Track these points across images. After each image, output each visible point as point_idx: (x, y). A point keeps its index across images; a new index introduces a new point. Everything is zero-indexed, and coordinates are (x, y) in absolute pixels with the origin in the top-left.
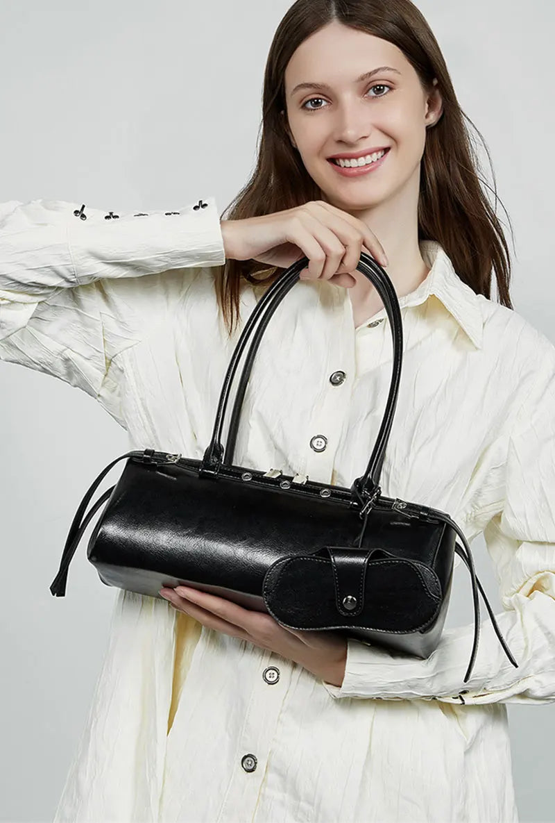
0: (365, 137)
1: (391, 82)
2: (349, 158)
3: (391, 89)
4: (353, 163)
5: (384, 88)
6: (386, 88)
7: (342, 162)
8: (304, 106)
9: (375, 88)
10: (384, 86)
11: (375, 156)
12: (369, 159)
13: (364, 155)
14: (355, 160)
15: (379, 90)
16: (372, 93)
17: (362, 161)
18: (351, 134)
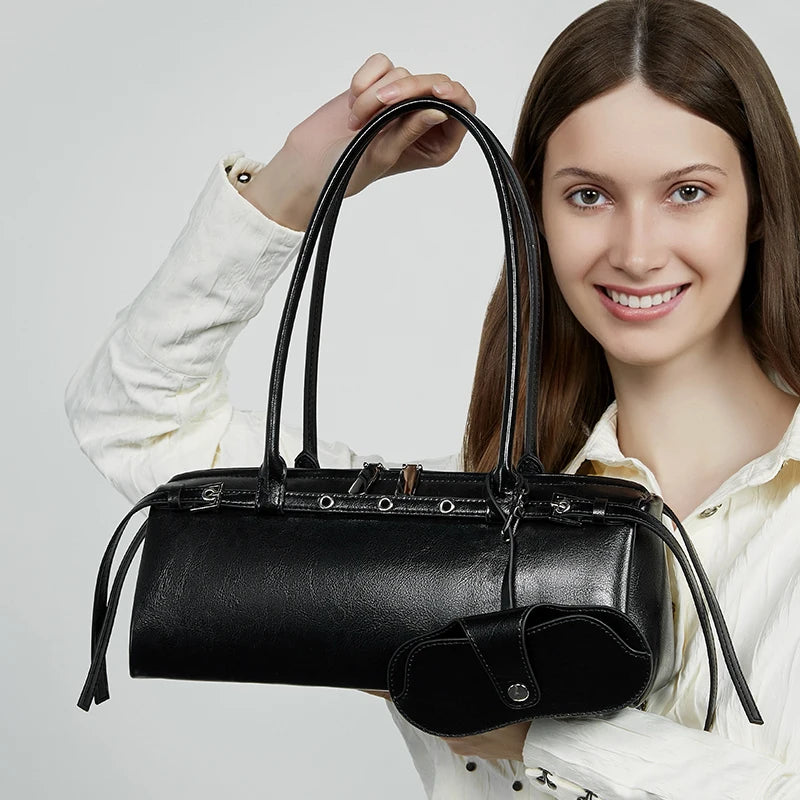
0: (657, 269)
1: (710, 185)
2: (629, 293)
3: (708, 194)
4: (633, 302)
5: (696, 191)
6: (699, 191)
7: (615, 296)
8: (569, 198)
9: (683, 189)
10: (697, 188)
11: (668, 296)
12: (658, 299)
13: (652, 294)
14: (636, 298)
15: (690, 193)
16: (677, 198)
17: (647, 301)
18: (637, 261)
